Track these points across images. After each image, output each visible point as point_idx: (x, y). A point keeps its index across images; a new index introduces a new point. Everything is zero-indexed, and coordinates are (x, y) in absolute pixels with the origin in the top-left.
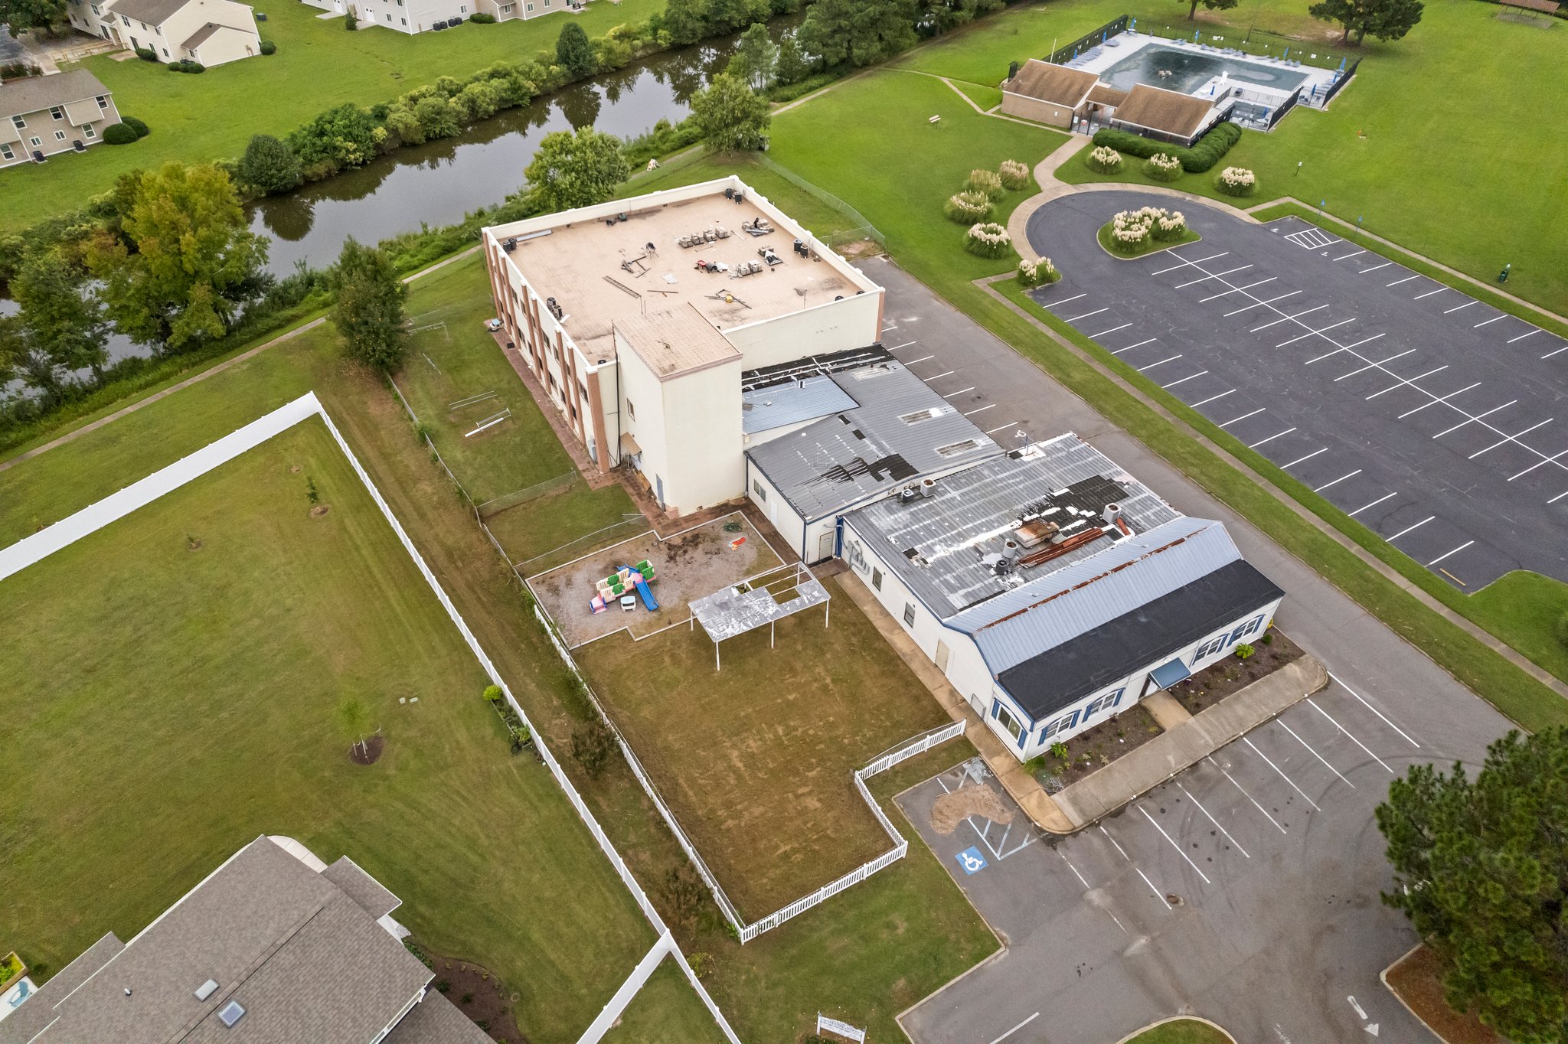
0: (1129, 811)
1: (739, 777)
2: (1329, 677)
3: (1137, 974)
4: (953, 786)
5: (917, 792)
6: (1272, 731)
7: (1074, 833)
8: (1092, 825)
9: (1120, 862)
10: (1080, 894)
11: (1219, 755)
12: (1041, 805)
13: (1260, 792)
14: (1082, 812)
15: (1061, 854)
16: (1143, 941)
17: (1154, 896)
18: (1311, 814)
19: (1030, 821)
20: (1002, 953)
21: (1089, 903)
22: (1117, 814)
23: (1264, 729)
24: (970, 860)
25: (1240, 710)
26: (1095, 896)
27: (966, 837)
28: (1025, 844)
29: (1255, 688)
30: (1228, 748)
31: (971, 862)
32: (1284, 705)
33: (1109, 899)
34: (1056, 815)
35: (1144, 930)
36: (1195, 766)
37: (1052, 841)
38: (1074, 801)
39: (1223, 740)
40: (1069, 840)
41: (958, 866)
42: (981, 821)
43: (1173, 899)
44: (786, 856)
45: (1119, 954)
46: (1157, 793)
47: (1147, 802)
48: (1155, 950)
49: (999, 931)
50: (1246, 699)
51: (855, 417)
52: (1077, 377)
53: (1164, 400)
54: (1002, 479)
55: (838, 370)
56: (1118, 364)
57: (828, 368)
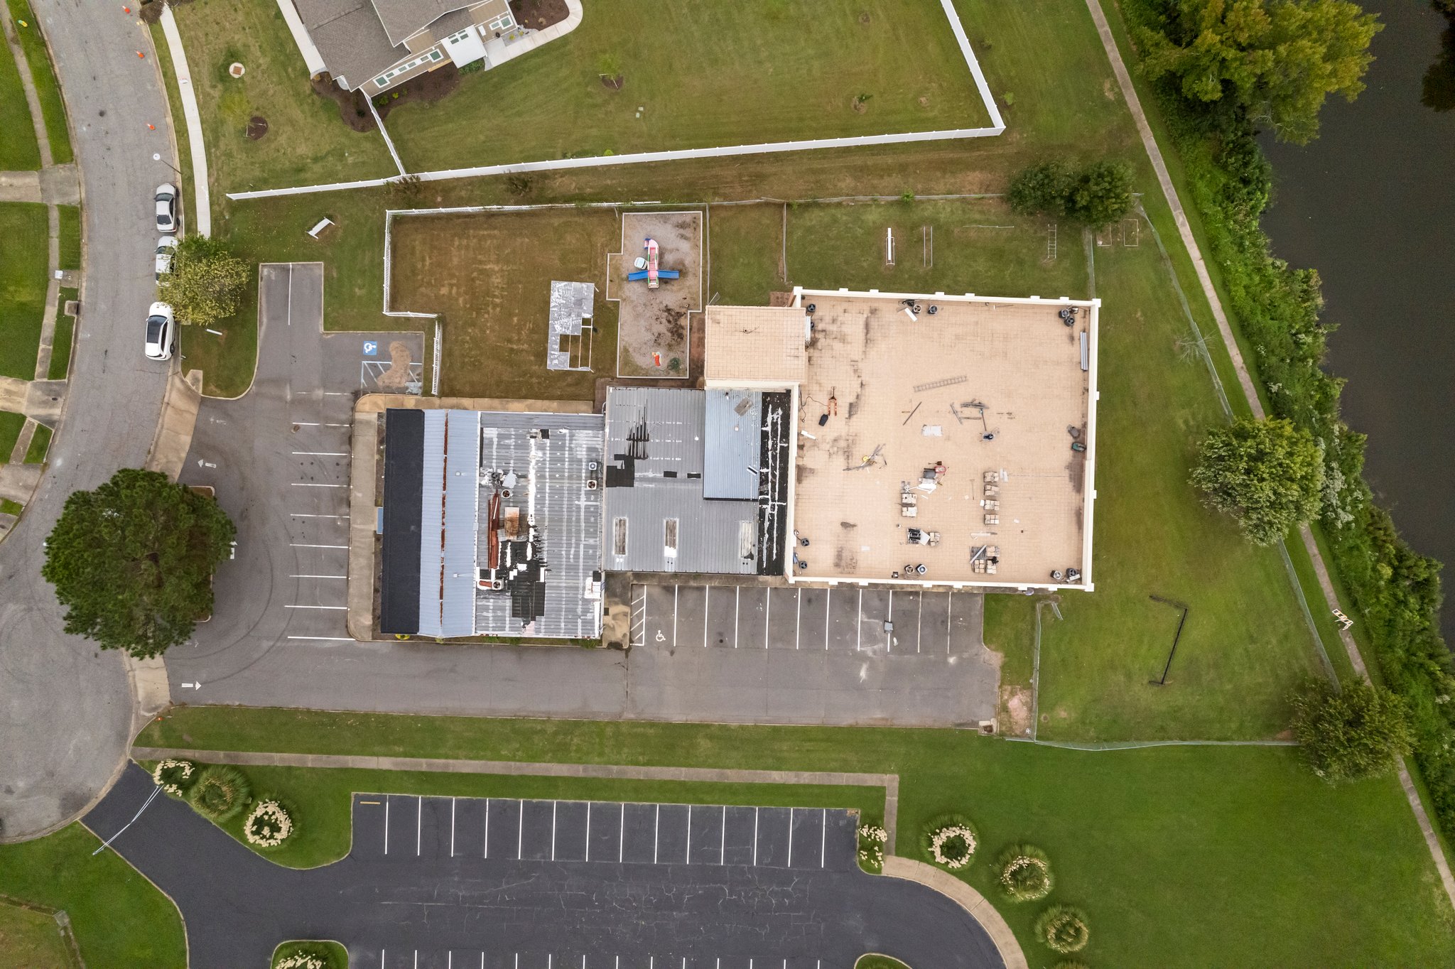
0: (348, 447)
1: (481, 262)
2: (352, 637)
3: (278, 382)
4: (413, 368)
5: (420, 348)
6: (342, 567)
7: (353, 409)
8: (352, 422)
9: (327, 419)
10: (326, 388)
11: (347, 524)
12: (375, 404)
13: (315, 524)
14: (361, 422)
15: (348, 394)
16: (289, 397)
17: (304, 420)
18: (292, 539)
19: (371, 392)
20: (322, 329)
21: (319, 388)
22: (350, 440)
23: (343, 564)
24: (371, 347)
25: (363, 562)
26: (319, 393)
27: (383, 354)
28: (363, 381)
29: (370, 583)
30: (344, 532)
31: (369, 347)
32: (351, 590)
33: (314, 397)
34: (367, 407)
35: (293, 402)
36: (349, 505)
37: (357, 395)
38: (368, 423)
39: (353, 534)
40: (351, 404)
41: (372, 340)
42: (387, 368)
43: (297, 428)
44: (423, 260)
45: (290, 381)
46: (347, 470)
47: (344, 462)
48: (281, 399)
49: (332, 335)
50: (366, 572)
51: (692, 486)
52: (704, 744)
53: (641, 789)
54: (578, 546)
55: (762, 513)
56: (707, 798)
57: (768, 508)
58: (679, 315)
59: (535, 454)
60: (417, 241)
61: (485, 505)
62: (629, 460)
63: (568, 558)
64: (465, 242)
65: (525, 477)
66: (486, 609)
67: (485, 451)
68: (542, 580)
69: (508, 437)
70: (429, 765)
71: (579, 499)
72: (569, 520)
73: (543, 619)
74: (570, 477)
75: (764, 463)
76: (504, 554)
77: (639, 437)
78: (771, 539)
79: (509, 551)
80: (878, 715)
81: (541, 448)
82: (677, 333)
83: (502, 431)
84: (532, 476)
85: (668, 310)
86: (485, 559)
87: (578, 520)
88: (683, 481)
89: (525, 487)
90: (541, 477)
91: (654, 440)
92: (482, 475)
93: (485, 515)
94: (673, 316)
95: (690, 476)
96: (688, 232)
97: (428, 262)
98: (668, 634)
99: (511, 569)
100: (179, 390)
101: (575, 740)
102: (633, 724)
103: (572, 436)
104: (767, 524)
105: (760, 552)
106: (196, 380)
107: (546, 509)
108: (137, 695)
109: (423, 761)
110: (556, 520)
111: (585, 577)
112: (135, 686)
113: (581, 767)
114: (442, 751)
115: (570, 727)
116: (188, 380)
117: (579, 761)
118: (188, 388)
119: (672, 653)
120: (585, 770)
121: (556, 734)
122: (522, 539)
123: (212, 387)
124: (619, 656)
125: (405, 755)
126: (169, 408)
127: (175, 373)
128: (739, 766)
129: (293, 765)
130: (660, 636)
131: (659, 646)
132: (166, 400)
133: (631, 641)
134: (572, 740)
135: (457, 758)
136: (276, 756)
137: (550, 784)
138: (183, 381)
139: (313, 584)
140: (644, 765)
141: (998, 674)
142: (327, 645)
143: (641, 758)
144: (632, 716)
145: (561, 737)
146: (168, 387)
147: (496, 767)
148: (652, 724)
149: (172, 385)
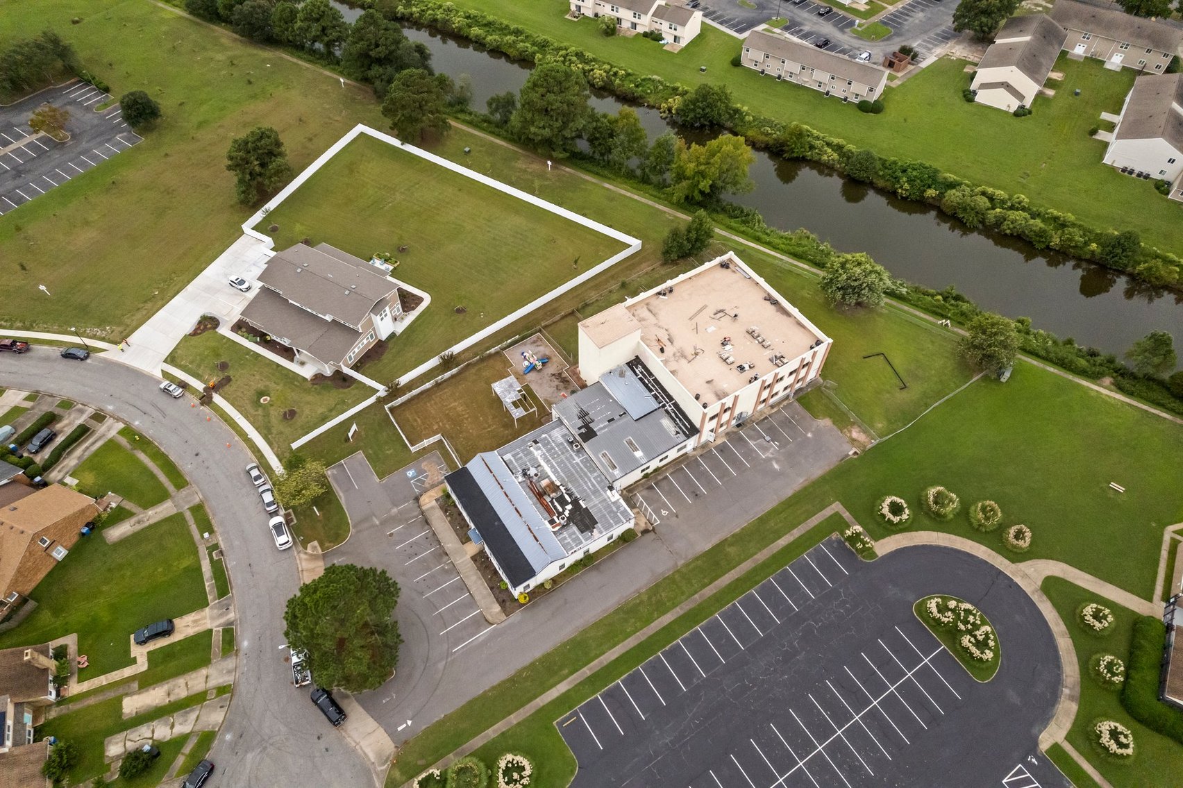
0: (427, 527)
1: (446, 406)
2: (493, 624)
3: (367, 519)
4: (441, 469)
5: (439, 458)
6: (462, 589)
7: (419, 507)
8: (422, 513)
9: (407, 520)
10: (397, 506)
11: (451, 565)
12: (431, 496)
13: (433, 576)
14: (428, 510)
15: (412, 502)
16: (377, 523)
17: (393, 529)
18: (422, 594)
19: (425, 493)
20: (378, 480)
21: (392, 508)
22: (427, 522)
23: (463, 587)
24: (411, 473)
25: (474, 578)
26: (395, 510)
27: (420, 472)
28: (416, 490)
29: (485, 587)
30: (454, 570)
31: (410, 473)
32: (476, 598)
33: (393, 515)
34: (427, 501)
35: (381, 524)
36: (447, 554)
37: (417, 499)
38: (432, 508)
39: (458, 567)
40: (417, 505)
41: (409, 469)
42: (426, 477)
43: (391, 535)
44: (416, 420)
46: (434, 538)
47: (431, 533)
48: (374, 526)
49: (385, 480)
50: (479, 582)
51: (625, 419)
52: (732, 550)
53: (719, 599)
54: (590, 481)
55: (667, 411)
56: (757, 578)
57: (667, 407)
58: (560, 374)
59: (537, 454)
60: (408, 415)
61: (528, 490)
62: (586, 426)
63: (590, 489)
64: (433, 402)
65: (539, 466)
66: (565, 538)
67: (510, 467)
68: (584, 507)
69: (518, 454)
70: (590, 669)
71: (574, 460)
72: (577, 472)
73: (599, 525)
74: (563, 453)
75: (650, 391)
76: (555, 507)
77: (583, 415)
78: (680, 420)
79: (556, 504)
80: (801, 480)
81: (538, 449)
82: (565, 381)
83: (513, 453)
84: (543, 463)
85: (553, 375)
86: (546, 515)
87: (581, 469)
88: (619, 420)
89: (543, 470)
90: (548, 461)
91: (591, 413)
92: (516, 477)
93: (532, 494)
94: (558, 376)
95: (620, 416)
96: (539, 343)
97: (419, 420)
98: (667, 508)
99: (564, 511)
100: (306, 560)
101: (663, 594)
102: (687, 565)
103: (550, 436)
104: (673, 415)
105: (680, 428)
106: (314, 548)
107: (561, 474)
108: (369, 760)
109: (585, 669)
110: (570, 476)
111: (605, 492)
112: (365, 753)
113: (678, 608)
114: (592, 654)
115: (655, 590)
116: (309, 550)
117: (674, 606)
118: (312, 555)
119: (677, 516)
120: (681, 609)
121: (650, 598)
122: (559, 494)
123: (327, 544)
124: (651, 535)
125: (572, 673)
126: (304, 572)
127: (299, 553)
128: (760, 550)
129: (504, 730)
130: (665, 513)
131: (668, 517)
132: (300, 569)
133: (652, 524)
134: (661, 596)
135: (604, 653)
136: (490, 731)
137: (668, 632)
138: (306, 553)
139: (451, 610)
140: (710, 583)
141: (835, 427)
142: (480, 640)
143: (706, 581)
144: (683, 562)
145: (654, 599)
146: (298, 562)
147: (631, 642)
148: (697, 559)
149: (300, 560)
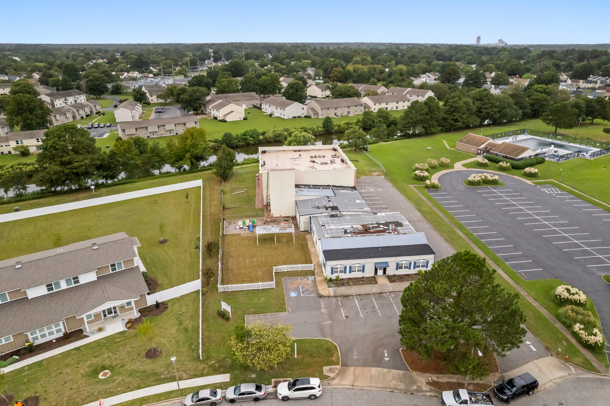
0: (350, 297)
7: (329, 297)
8: (336, 297)
9: (337, 306)
10: (320, 308)
12: (324, 289)
14: (335, 293)
15: (321, 300)
16: (330, 322)
17: (341, 314)
19: (318, 291)
20: (285, 313)
21: (320, 311)
22: (346, 296)
24: (293, 294)
26: (323, 310)
27: (296, 290)
28: (312, 295)
33: (327, 312)
34: (327, 292)
35: (332, 320)
36: (381, 293)
37: (321, 296)
39: (396, 290)
40: (326, 298)
41: (289, 294)
42: (303, 288)
43: (347, 317)
45: (319, 322)
46: (363, 295)
47: (358, 296)
48: (331, 326)
49: (289, 309)
53: (452, 219)
54: (365, 217)
55: (336, 189)
56: (443, 209)
57: (333, 188)
61: (359, 235)
75: (319, 188)
77: (317, 207)
78: (344, 188)
79: (377, 229)
80: (392, 188)
81: (329, 226)
83: (326, 234)
86: (383, 233)
87: (355, 218)
88: (331, 199)
90: (342, 225)
91: (319, 205)
92: (347, 236)
94: (267, 222)
95: (328, 198)
99: (384, 228)
100: (341, 380)
104: (340, 188)
105: (350, 190)
106: (331, 370)
108: (566, 376)
111: (377, 215)
112: (560, 378)
116: (332, 375)
117: (452, 229)
118: (338, 375)
120: (455, 228)
122: (370, 226)
123: (334, 359)
126: (355, 384)
127: (329, 384)
128: (426, 204)
132: (350, 387)
137: (468, 234)
138: (333, 379)
140: (441, 218)
141: (368, 176)
144: (425, 220)
145: (446, 232)
146: (340, 387)
148: (425, 217)
149: (338, 385)
